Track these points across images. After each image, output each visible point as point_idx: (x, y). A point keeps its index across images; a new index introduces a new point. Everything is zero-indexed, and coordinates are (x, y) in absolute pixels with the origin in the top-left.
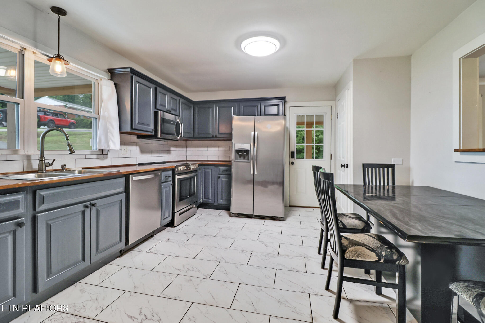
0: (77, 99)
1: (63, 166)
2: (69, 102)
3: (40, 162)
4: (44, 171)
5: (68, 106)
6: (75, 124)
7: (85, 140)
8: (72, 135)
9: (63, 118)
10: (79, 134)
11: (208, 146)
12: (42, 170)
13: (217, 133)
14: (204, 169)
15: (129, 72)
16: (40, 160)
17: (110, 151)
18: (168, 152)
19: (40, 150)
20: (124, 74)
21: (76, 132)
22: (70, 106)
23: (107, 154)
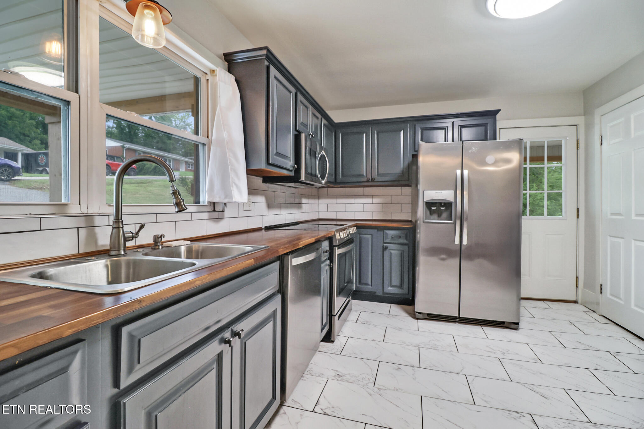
0: (137, 138)
1: (158, 239)
2: (127, 142)
3: (114, 230)
4: (122, 253)
5: (126, 147)
6: (136, 169)
7: (150, 190)
8: (133, 184)
9: (120, 162)
10: (142, 182)
11: (354, 196)
12: (119, 250)
13: (375, 175)
14: (358, 235)
15: (265, 57)
16: (114, 226)
17: (227, 205)
18: (298, 205)
19: (114, 204)
20: (252, 61)
21: (137, 179)
22: (128, 146)
23: (223, 211)
